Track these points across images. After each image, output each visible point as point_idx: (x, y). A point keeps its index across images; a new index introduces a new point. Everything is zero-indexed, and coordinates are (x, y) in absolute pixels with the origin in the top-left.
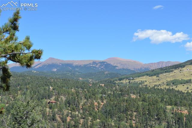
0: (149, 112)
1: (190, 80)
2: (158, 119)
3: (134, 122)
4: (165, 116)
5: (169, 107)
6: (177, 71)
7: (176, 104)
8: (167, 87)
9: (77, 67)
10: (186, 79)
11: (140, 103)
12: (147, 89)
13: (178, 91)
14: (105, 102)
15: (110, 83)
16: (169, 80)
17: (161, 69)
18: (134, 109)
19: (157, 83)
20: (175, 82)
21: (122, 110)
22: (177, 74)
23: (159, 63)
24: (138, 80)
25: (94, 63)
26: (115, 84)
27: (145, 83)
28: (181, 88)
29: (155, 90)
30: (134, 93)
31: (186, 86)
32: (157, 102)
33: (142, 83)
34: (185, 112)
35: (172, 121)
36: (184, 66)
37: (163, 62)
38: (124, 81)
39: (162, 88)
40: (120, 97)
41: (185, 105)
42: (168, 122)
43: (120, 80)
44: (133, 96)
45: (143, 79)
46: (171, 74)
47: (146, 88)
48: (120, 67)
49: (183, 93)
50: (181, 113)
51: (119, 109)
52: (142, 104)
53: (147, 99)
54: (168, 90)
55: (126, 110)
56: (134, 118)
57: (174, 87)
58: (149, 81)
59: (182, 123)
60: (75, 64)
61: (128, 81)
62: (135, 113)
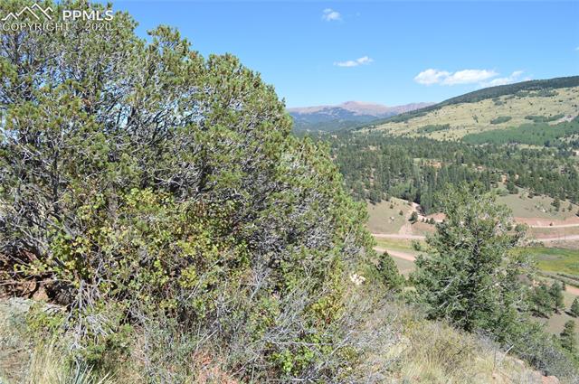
0: (392, 168)
1: (448, 125)
2: (403, 175)
3: (372, 180)
4: (412, 171)
5: (417, 160)
6: (430, 114)
7: (426, 156)
8: (419, 135)
9: (303, 115)
10: (443, 124)
11: (380, 157)
12: (392, 140)
13: (432, 140)
14: (336, 157)
15: (345, 134)
16: (421, 126)
17: (411, 113)
18: (371, 165)
19: (405, 131)
20: (428, 129)
21: (357, 166)
22: (432, 119)
23: (409, 105)
24: (381, 128)
25: (325, 109)
26: (351, 134)
27: (390, 132)
28: (437, 136)
29: (402, 140)
30: (374, 145)
31: (442, 133)
32: (402, 154)
33: (386, 131)
34: (438, 165)
35: (421, 178)
36: (440, 108)
37: (414, 104)
38: (363, 131)
39: (412, 137)
40: (355, 150)
41: (437, 157)
42: (415, 179)
43: (358, 129)
44: (372, 148)
45: (387, 126)
46: (424, 118)
47: (391, 138)
48: (359, 113)
49: (439, 142)
50: (432, 167)
51: (354, 165)
52: (383, 158)
53: (390, 150)
54: (419, 139)
55: (362, 166)
56: (372, 176)
57: (427, 135)
58: (395, 129)
59: (433, 180)
60: (300, 113)
61: (367, 130)
62: (374, 170)
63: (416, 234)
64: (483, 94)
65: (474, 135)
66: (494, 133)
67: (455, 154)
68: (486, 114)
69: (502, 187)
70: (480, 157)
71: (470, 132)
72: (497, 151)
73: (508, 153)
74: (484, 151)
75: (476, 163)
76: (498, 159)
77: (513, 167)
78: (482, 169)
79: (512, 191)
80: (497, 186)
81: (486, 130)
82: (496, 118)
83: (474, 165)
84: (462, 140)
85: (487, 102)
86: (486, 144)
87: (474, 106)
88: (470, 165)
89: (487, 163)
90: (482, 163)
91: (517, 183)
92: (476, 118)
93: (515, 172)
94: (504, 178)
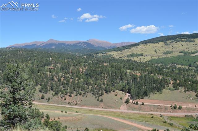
0: (116, 74)
1: (142, 54)
2: (122, 79)
3: (105, 81)
4: (126, 77)
5: (128, 71)
6: (133, 48)
7: (133, 69)
8: (127, 58)
9: (68, 45)
10: (139, 53)
11: (110, 69)
12: (114, 60)
13: (134, 61)
14: (87, 68)
15: (90, 56)
16: (128, 54)
17: (124, 47)
18: (105, 73)
19: (121, 56)
20: (132, 55)
21: (98, 73)
22: (134, 50)
23: (122, 43)
24: (108, 54)
25: (80, 42)
26: (93, 56)
27: (113, 56)
28: (136, 59)
29: (119, 60)
30: (106, 62)
31: (139, 58)
32: (120, 67)
33: (111, 55)
34: (139, 74)
35: (130, 80)
36: (138, 45)
37: (125, 43)
38: (99, 55)
39: (124, 59)
40: (96, 65)
41: (139, 70)
42: (127, 81)
43: (97, 53)
44: (105, 64)
45: (112, 53)
46: (130, 50)
47: (114, 59)
48: (97, 45)
49: (138, 62)
50: (136, 75)
51: (96, 72)
52: (111, 69)
53: (114, 66)
54: (128, 60)
55: (101, 73)
56: (106, 78)
57: (132, 58)
58: (116, 55)
59: (137, 82)
60: (67, 43)
61: (102, 54)
62: (106, 75)
63: (129, 110)
64: (162, 39)
65: (155, 59)
66: (164, 59)
67: (147, 68)
68: (161, 49)
69: (171, 86)
70: (159, 71)
71: (153, 58)
72: (167, 68)
73: (172, 69)
74: (161, 68)
75: (158, 74)
76: (168, 72)
77: (176, 76)
78: (161, 77)
79: (176, 88)
80: (169, 86)
81: (161, 57)
82: (166, 51)
83: (157, 75)
84: (149, 62)
85: (161, 44)
86: (161, 64)
87: (155, 45)
88: (155, 75)
89: (163, 74)
90: (161, 74)
91: (178, 85)
92: (156, 51)
93: (177, 79)
94: (172, 82)
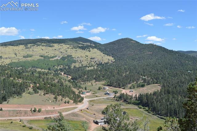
1: (1, 57)
64: (22, 42)
65: (15, 63)
66: (25, 62)
67: (6, 72)
68: (21, 53)
69: (31, 90)
70: (19, 75)
71: (13, 61)
72: (27, 72)
73: (33, 73)
74: (21, 71)
75: (18, 77)
76: (28, 76)
77: (36, 80)
78: (21, 81)
79: (36, 92)
80: (28, 90)
81: (21, 60)
82: (26, 55)
83: (16, 78)
84: (8, 65)
85: (22, 47)
86: (21, 68)
87: (15, 48)
88: (14, 79)
89: (23, 78)
90: (20, 78)
91: (38, 88)
92: (16, 54)
93: (37, 83)
94: (32, 85)
